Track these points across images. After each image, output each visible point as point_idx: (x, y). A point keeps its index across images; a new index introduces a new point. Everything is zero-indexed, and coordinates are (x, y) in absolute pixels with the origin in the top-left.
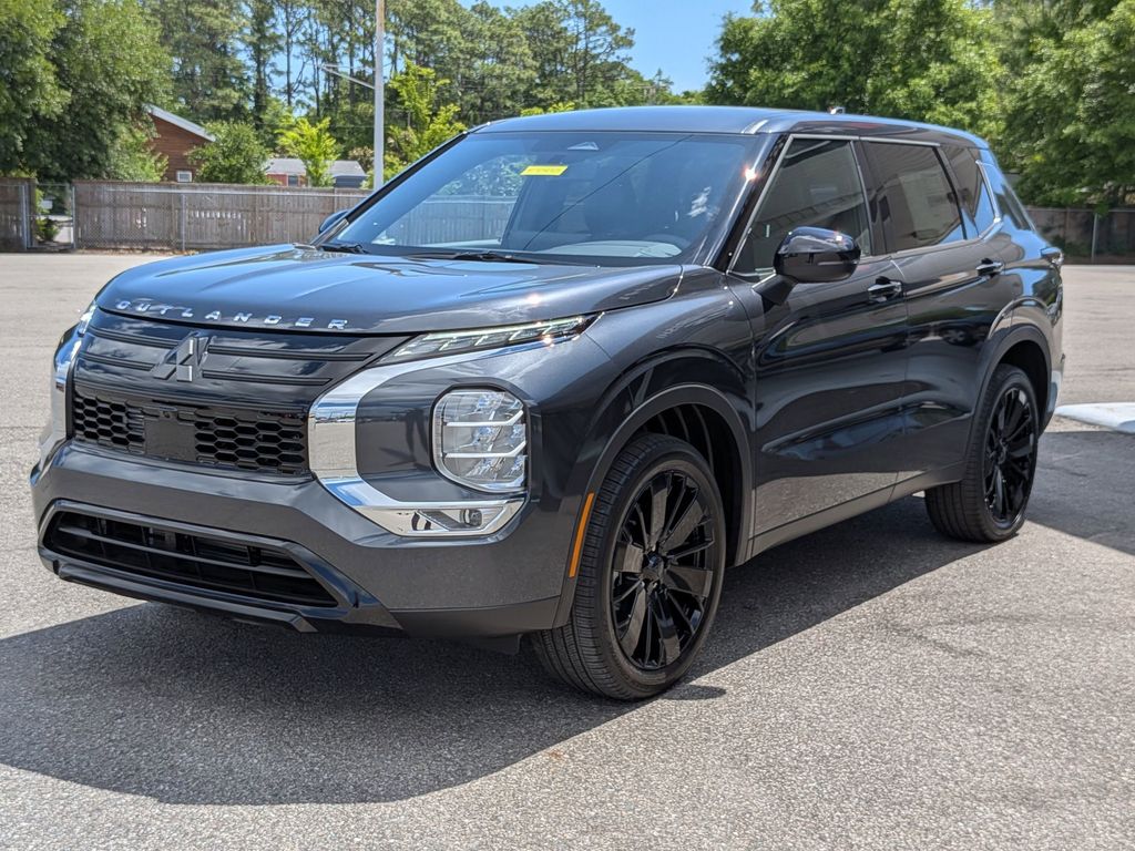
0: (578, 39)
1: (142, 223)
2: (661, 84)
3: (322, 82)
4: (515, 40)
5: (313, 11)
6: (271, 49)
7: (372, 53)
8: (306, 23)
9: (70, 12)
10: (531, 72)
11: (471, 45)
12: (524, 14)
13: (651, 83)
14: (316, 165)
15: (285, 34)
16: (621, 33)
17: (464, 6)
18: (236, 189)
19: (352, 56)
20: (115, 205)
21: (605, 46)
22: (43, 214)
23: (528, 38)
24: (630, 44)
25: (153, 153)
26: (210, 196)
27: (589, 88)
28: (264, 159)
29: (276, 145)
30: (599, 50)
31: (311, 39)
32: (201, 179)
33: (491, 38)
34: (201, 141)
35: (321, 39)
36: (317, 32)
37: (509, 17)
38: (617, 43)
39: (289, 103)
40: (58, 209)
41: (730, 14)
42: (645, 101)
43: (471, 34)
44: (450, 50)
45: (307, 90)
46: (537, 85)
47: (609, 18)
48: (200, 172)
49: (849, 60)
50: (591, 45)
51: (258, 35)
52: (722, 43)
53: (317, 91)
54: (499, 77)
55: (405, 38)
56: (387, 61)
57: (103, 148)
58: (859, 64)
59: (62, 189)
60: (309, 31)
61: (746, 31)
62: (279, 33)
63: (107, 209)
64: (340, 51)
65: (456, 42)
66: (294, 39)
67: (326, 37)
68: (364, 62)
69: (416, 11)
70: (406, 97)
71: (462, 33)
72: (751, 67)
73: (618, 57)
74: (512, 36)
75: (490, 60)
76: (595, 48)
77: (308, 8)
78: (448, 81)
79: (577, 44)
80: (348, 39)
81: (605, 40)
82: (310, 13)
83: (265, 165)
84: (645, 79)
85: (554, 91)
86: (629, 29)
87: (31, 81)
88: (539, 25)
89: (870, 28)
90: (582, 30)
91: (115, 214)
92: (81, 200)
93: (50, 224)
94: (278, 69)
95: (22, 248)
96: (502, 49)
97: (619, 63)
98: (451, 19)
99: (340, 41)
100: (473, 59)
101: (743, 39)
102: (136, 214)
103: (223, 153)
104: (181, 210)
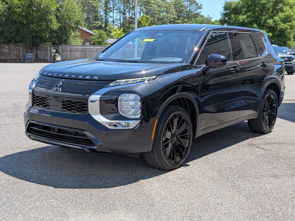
0: (187, 7)
1: (77, 55)
2: (209, 18)
3: (122, 19)
4: (171, 8)
6: (109, 11)
7: (134, 12)
8: (118, 4)
9: (60, 3)
10: (175, 16)
11: (159, 9)
12: (174, 1)
13: (206, 18)
15: (113, 7)
16: (199, 5)
18: (100, 47)
19: (129, 12)
20: (71, 51)
21: (194, 9)
22: (53, 53)
23: (174, 7)
24: (201, 8)
25: (80, 38)
26: (94, 48)
27: (190, 20)
28: (107, 39)
29: (110, 35)
30: (193, 10)
31: (119, 8)
32: (92, 44)
33: (165, 7)
34: (92, 35)
35: (121, 8)
36: (121, 6)
37: (169, 2)
38: (198, 8)
39: (113, 25)
40: (57, 52)
42: (205, 23)
43: (160, 6)
44: (154, 10)
45: (118, 21)
46: (177, 19)
47: (196, 1)
48: (91, 43)
49: (257, 12)
51: (106, 8)
52: (224, 8)
53: (120, 21)
54: (167, 17)
55: (143, 8)
56: (138, 14)
57: (68, 37)
58: (260, 13)
59: (58, 47)
60: (119, 6)
61: (231, 5)
62: (111, 7)
63: (69, 52)
64: (126, 11)
65: (155, 9)
66: (115, 8)
67: (123, 8)
68: (132, 14)
70: (143, 23)
71: (157, 6)
72: (232, 14)
73: (198, 12)
74: (170, 7)
75: (165, 13)
76: (192, 9)
78: (153, 19)
79: (187, 8)
80: (128, 8)
81: (195, 7)
82: (119, 2)
83: (107, 41)
84: (205, 17)
85: (181, 21)
86: (201, 4)
87: (50, 21)
88: (177, 3)
89: (263, 4)
90: (188, 4)
91: (71, 53)
92: (63, 50)
93: (55, 56)
94: (111, 16)
95: (48, 61)
96: (167, 10)
97: (198, 13)
98: (155, 3)
99: (126, 9)
100: (160, 13)
101: (230, 7)
102: (76, 53)
103: (97, 38)
104: (87, 52)
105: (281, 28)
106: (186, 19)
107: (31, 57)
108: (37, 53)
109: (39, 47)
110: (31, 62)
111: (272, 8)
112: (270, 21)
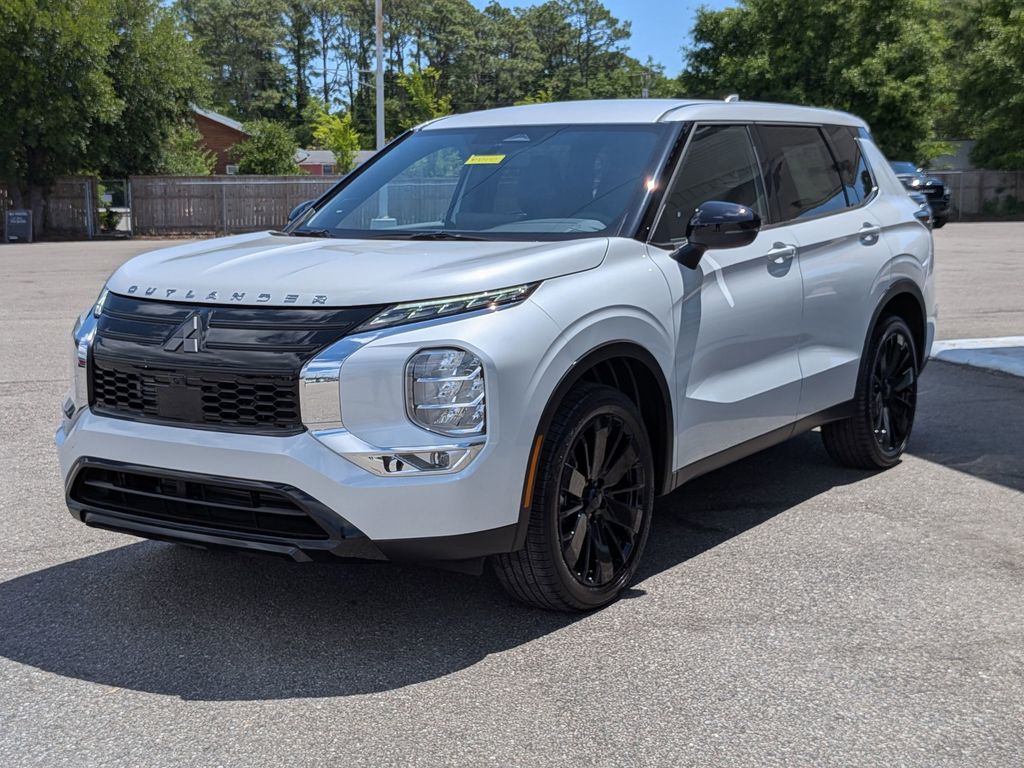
0: (581, 34)
1: (189, 212)
2: (655, 70)
3: (356, 81)
4: (523, 37)
5: (345, 19)
6: (310, 54)
7: (398, 53)
8: (340, 30)
9: (123, 31)
10: (537, 64)
11: (483, 43)
12: (532, 14)
14: (344, 154)
15: (321, 40)
16: (619, 26)
17: (476, 8)
18: (270, 180)
20: (165, 197)
21: (605, 39)
22: (105, 206)
23: (535, 34)
24: (628, 35)
25: (204, 150)
26: (247, 186)
28: (294, 152)
30: (600, 42)
31: (344, 44)
32: (240, 172)
33: (502, 36)
35: (353, 43)
36: (350, 37)
37: (518, 17)
38: (616, 35)
39: (327, 100)
40: (119, 201)
41: (703, 8)
43: (484, 33)
44: (466, 47)
45: (342, 89)
46: (545, 76)
47: (608, 12)
48: (239, 166)
49: (809, 44)
50: (592, 38)
51: (297, 42)
52: (695, 33)
53: (351, 89)
54: (511, 70)
55: (428, 39)
57: (154, 147)
58: (819, 47)
59: (120, 184)
60: (343, 36)
61: (717, 22)
62: (315, 39)
63: (159, 201)
64: (370, 53)
65: (470, 41)
66: (329, 44)
67: (358, 41)
68: (388, 61)
69: (435, 15)
71: (476, 33)
72: (721, 55)
73: (617, 48)
74: (520, 33)
75: (503, 55)
76: (596, 40)
77: (341, 16)
79: (580, 37)
81: (605, 33)
82: (342, 20)
83: (295, 157)
84: (642, 65)
85: (560, 81)
86: (626, 22)
87: (91, 92)
88: (545, 22)
89: (827, 15)
90: (583, 25)
91: (166, 204)
92: (137, 194)
93: (111, 215)
94: (316, 71)
95: (87, 236)
96: (512, 45)
97: (618, 53)
98: (466, 20)
99: (370, 44)
100: (487, 55)
101: (714, 29)
102: (184, 204)
103: (258, 148)
104: (222, 199)
105: (888, 97)
106: (579, 74)
107: (24, 221)
108: (46, 208)
109: (53, 188)
110: (22, 240)
111: (857, 29)
112: (853, 74)
